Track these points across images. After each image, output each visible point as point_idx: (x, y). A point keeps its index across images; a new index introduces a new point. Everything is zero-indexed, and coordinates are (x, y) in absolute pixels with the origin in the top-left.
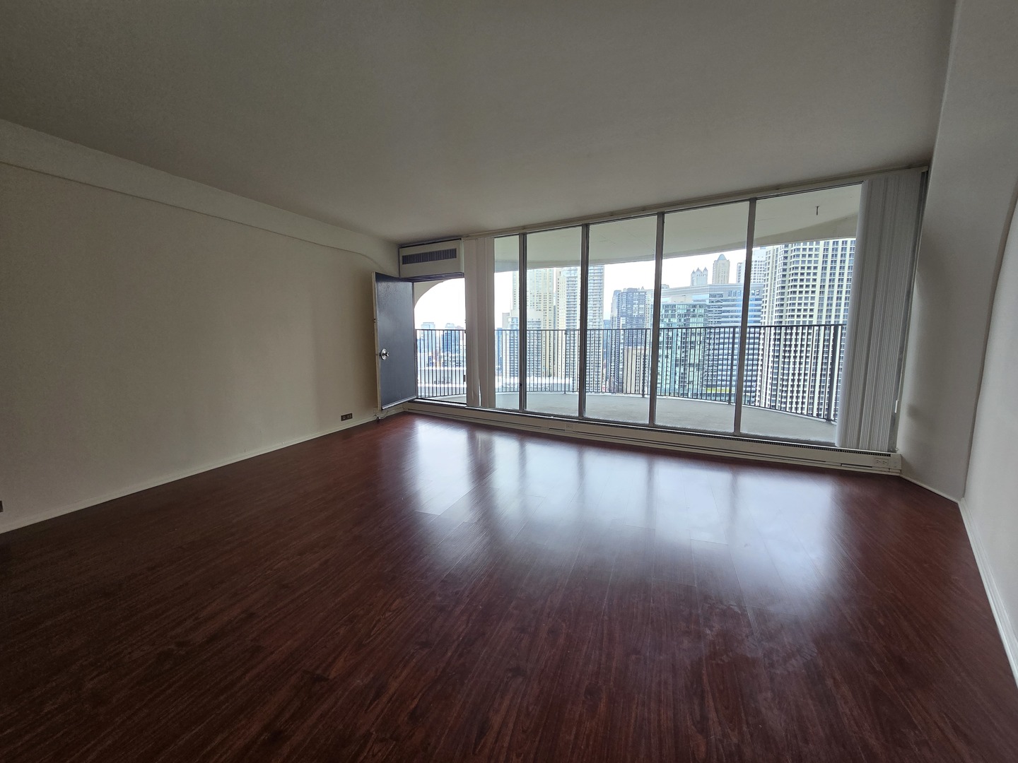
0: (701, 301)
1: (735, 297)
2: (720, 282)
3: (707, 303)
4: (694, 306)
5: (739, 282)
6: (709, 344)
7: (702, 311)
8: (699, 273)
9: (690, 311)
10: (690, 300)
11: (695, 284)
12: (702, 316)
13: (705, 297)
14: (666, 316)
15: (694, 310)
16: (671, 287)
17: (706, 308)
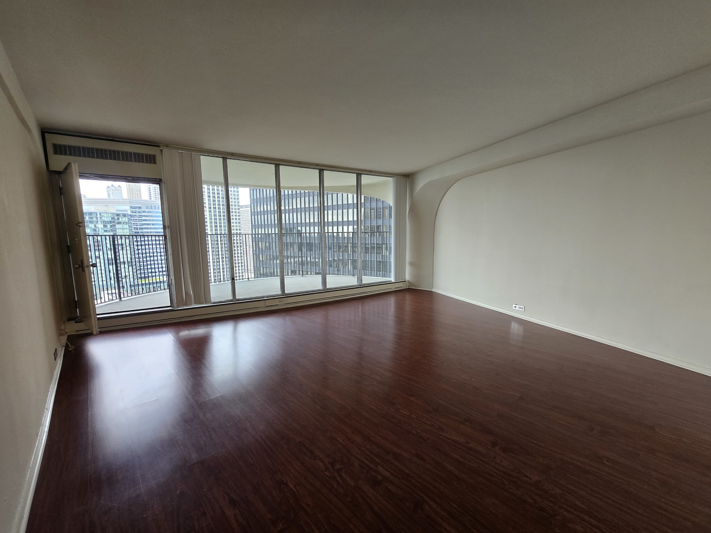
0: (123, 211)
1: (151, 210)
2: (134, 198)
3: (129, 213)
4: (118, 215)
5: (151, 199)
6: (138, 245)
7: (126, 219)
8: (113, 188)
9: (116, 218)
10: (114, 209)
11: (111, 197)
12: (126, 223)
13: (127, 209)
14: (92, 222)
15: (118, 218)
16: (88, 197)
17: (129, 217)
